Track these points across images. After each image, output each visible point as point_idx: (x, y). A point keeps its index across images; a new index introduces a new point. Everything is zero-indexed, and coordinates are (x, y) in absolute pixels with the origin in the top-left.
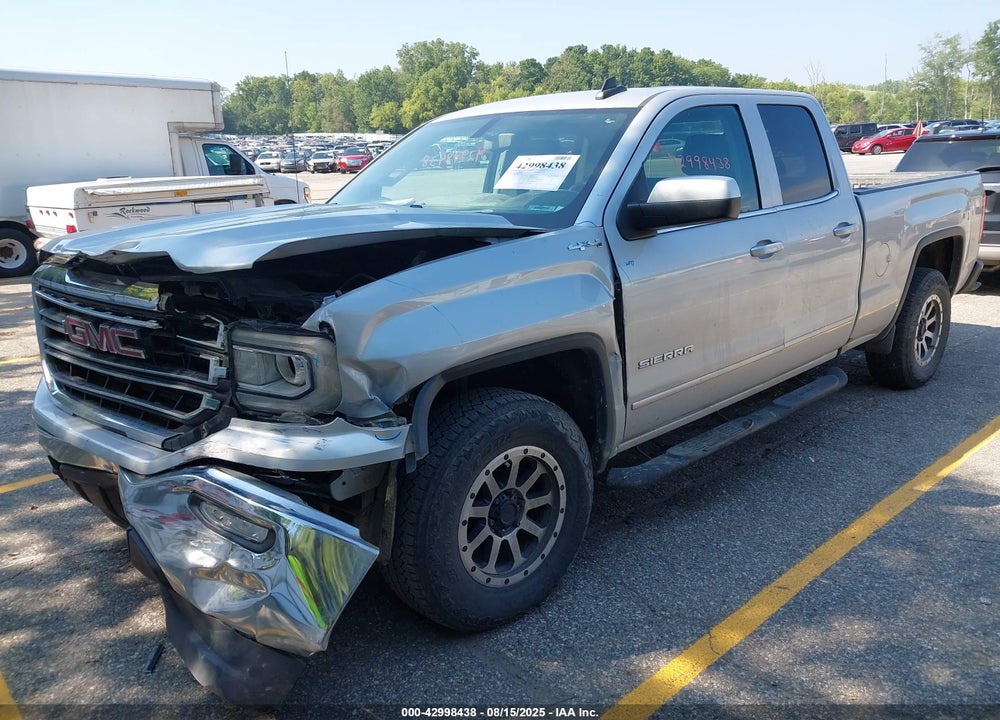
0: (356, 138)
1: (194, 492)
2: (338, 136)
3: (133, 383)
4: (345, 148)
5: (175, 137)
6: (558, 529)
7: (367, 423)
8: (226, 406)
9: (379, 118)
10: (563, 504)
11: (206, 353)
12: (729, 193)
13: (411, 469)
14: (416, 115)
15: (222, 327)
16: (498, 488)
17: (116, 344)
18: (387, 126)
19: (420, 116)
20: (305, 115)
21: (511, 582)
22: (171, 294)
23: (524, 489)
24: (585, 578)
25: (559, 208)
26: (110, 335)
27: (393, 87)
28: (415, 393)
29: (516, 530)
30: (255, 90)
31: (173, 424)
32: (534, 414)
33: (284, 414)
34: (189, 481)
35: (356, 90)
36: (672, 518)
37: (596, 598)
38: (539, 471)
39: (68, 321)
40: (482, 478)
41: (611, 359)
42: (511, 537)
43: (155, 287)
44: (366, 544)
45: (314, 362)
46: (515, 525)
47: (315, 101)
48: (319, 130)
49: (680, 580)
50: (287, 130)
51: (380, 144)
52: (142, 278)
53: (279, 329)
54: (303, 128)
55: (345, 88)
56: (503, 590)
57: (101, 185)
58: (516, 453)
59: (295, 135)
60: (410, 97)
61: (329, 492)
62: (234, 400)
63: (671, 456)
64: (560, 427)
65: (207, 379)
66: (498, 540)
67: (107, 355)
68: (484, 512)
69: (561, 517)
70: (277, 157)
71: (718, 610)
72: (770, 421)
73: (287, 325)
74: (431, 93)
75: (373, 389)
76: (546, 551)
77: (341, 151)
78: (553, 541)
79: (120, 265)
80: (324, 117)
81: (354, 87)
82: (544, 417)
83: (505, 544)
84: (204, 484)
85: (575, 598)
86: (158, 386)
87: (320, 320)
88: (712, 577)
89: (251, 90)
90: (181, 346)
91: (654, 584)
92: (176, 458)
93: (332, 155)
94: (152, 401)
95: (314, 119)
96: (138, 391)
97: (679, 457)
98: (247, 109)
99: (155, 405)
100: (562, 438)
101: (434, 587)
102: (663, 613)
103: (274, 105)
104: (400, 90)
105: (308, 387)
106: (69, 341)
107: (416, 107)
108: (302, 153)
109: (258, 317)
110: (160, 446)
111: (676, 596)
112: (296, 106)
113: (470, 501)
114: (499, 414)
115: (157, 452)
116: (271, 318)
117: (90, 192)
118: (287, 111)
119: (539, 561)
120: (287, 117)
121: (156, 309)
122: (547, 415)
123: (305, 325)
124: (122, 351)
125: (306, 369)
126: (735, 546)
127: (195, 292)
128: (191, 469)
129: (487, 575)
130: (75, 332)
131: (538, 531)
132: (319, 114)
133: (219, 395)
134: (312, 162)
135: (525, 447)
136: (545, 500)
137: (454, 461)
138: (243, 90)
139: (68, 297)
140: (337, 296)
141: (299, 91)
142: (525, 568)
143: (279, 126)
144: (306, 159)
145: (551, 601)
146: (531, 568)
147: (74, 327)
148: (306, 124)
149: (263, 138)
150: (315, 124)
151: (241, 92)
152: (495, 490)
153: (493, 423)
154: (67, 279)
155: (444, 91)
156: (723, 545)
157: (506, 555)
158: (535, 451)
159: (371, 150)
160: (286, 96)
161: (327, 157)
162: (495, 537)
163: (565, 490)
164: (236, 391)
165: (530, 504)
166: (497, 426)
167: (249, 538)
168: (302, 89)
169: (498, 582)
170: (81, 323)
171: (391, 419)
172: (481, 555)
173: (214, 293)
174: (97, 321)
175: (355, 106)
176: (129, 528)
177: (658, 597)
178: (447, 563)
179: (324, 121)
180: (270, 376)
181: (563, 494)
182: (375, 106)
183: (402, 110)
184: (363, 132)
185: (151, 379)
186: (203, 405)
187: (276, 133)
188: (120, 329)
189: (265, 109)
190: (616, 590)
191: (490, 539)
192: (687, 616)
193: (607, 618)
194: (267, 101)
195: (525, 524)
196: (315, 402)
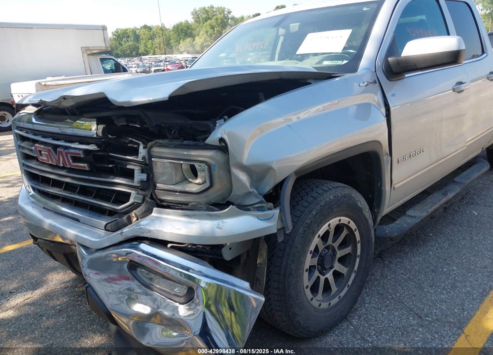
0: (173, 57)
1: (131, 261)
2: (163, 57)
3: (81, 185)
4: (169, 61)
5: (86, 55)
6: (356, 268)
7: (247, 208)
8: (148, 199)
9: (184, 47)
10: (359, 253)
11: (131, 164)
12: (459, 46)
13: (280, 239)
14: (202, 44)
15: (141, 147)
16: (323, 245)
17: (69, 161)
18: (188, 50)
19: (204, 44)
20: (147, 47)
21: (332, 304)
22: (105, 126)
23: (336, 245)
24: (368, 296)
25: (345, 62)
26: (64, 155)
27: (190, 31)
28: (280, 186)
29: (333, 270)
30: (121, 35)
31: (112, 213)
32: (345, 196)
33: (190, 204)
34: (127, 254)
35: (172, 33)
36: (407, 253)
37: (380, 309)
38: (345, 232)
39: (36, 147)
40: (316, 240)
41: (385, 158)
42: (329, 275)
43: (94, 121)
44: (255, 294)
45: (212, 167)
46: (331, 268)
47: (152, 39)
48: (154, 54)
49: (429, 295)
50: (138, 55)
51: (186, 59)
52: (84, 115)
53: (185, 145)
54: (146, 54)
55: (166, 33)
56: (328, 310)
57: (49, 81)
58: (334, 222)
59: (143, 57)
60: (199, 35)
61: (221, 255)
62: (154, 196)
63: (409, 216)
64: (359, 204)
65: (133, 182)
66: (322, 278)
67: (63, 168)
68: (315, 261)
69: (358, 260)
70: (135, 67)
71: (462, 315)
72: (457, 191)
73: (191, 142)
74: (209, 33)
75: (251, 185)
76: (350, 283)
77: (167, 63)
78: (353, 275)
79: (68, 108)
80: (157, 47)
81: (170, 32)
82: (350, 197)
83: (326, 280)
84: (139, 256)
85: (367, 310)
86: (99, 188)
87: (219, 136)
88: (449, 292)
89: (119, 35)
90: (112, 160)
91: (413, 298)
92: (117, 237)
93: (163, 65)
94: (95, 198)
95: (152, 49)
96: (84, 191)
97: (415, 217)
98: (118, 45)
99: (97, 200)
100: (360, 210)
101: (291, 314)
102: (427, 318)
103: (132, 42)
104: (194, 32)
105: (207, 185)
106: (38, 160)
107: (202, 40)
108: (147, 65)
109: (168, 138)
110: (104, 229)
111: (430, 306)
112: (143, 42)
113: (309, 256)
114: (325, 197)
115: (102, 232)
116: (178, 139)
117: (43, 84)
118: (137, 45)
119: (346, 289)
120: (138, 48)
121: (95, 136)
122: (351, 196)
123: (208, 141)
124: (73, 166)
125: (206, 173)
126: (454, 270)
127: (122, 123)
128: (127, 245)
129: (319, 302)
130: (41, 155)
131: (343, 270)
132: (154, 46)
133: (143, 192)
134: (153, 69)
135: (339, 218)
136: (348, 250)
137: (301, 230)
138: (115, 35)
139: (36, 132)
140: (225, 120)
141: (143, 35)
142: (338, 294)
143: (134, 53)
144: (150, 67)
145: (352, 313)
146: (342, 294)
147: (40, 151)
148: (148, 51)
149: (127, 59)
150: (152, 51)
151: (114, 37)
152: (321, 248)
153: (322, 204)
154: (34, 120)
155: (215, 31)
156: (446, 270)
157: (327, 287)
158: (345, 220)
159: (182, 61)
160: (137, 38)
161: (160, 66)
162: (321, 277)
163: (360, 243)
164: (155, 189)
165: (340, 254)
166: (325, 205)
167: (173, 293)
168: (144, 34)
169: (325, 305)
170: (45, 149)
171: (263, 205)
172: (314, 289)
173: (136, 123)
174: (55, 147)
175: (172, 41)
176: (86, 285)
177: (419, 307)
178: (299, 298)
179: (156, 49)
180: (178, 179)
181: (359, 245)
182: (182, 40)
183: (195, 42)
184: (176, 54)
185: (94, 183)
186: (131, 200)
187: (133, 56)
188: (71, 151)
189: (127, 44)
190: (391, 303)
191: (318, 277)
192: (443, 320)
193: (392, 324)
194: (128, 41)
195: (338, 266)
196: (214, 195)
